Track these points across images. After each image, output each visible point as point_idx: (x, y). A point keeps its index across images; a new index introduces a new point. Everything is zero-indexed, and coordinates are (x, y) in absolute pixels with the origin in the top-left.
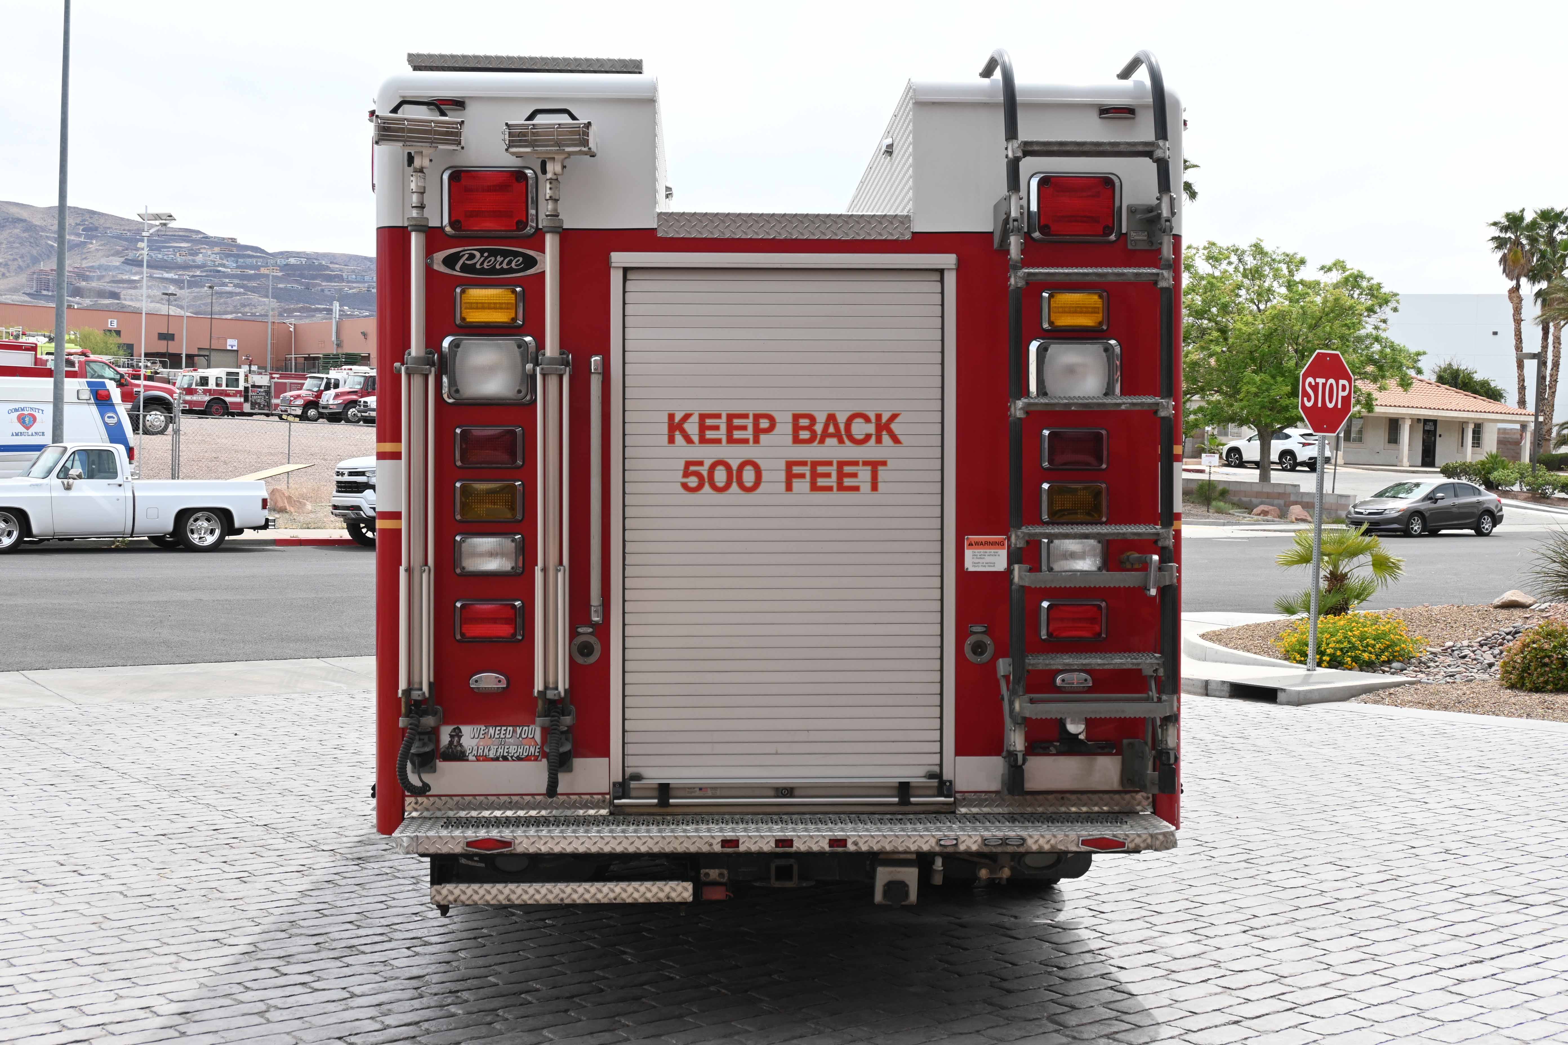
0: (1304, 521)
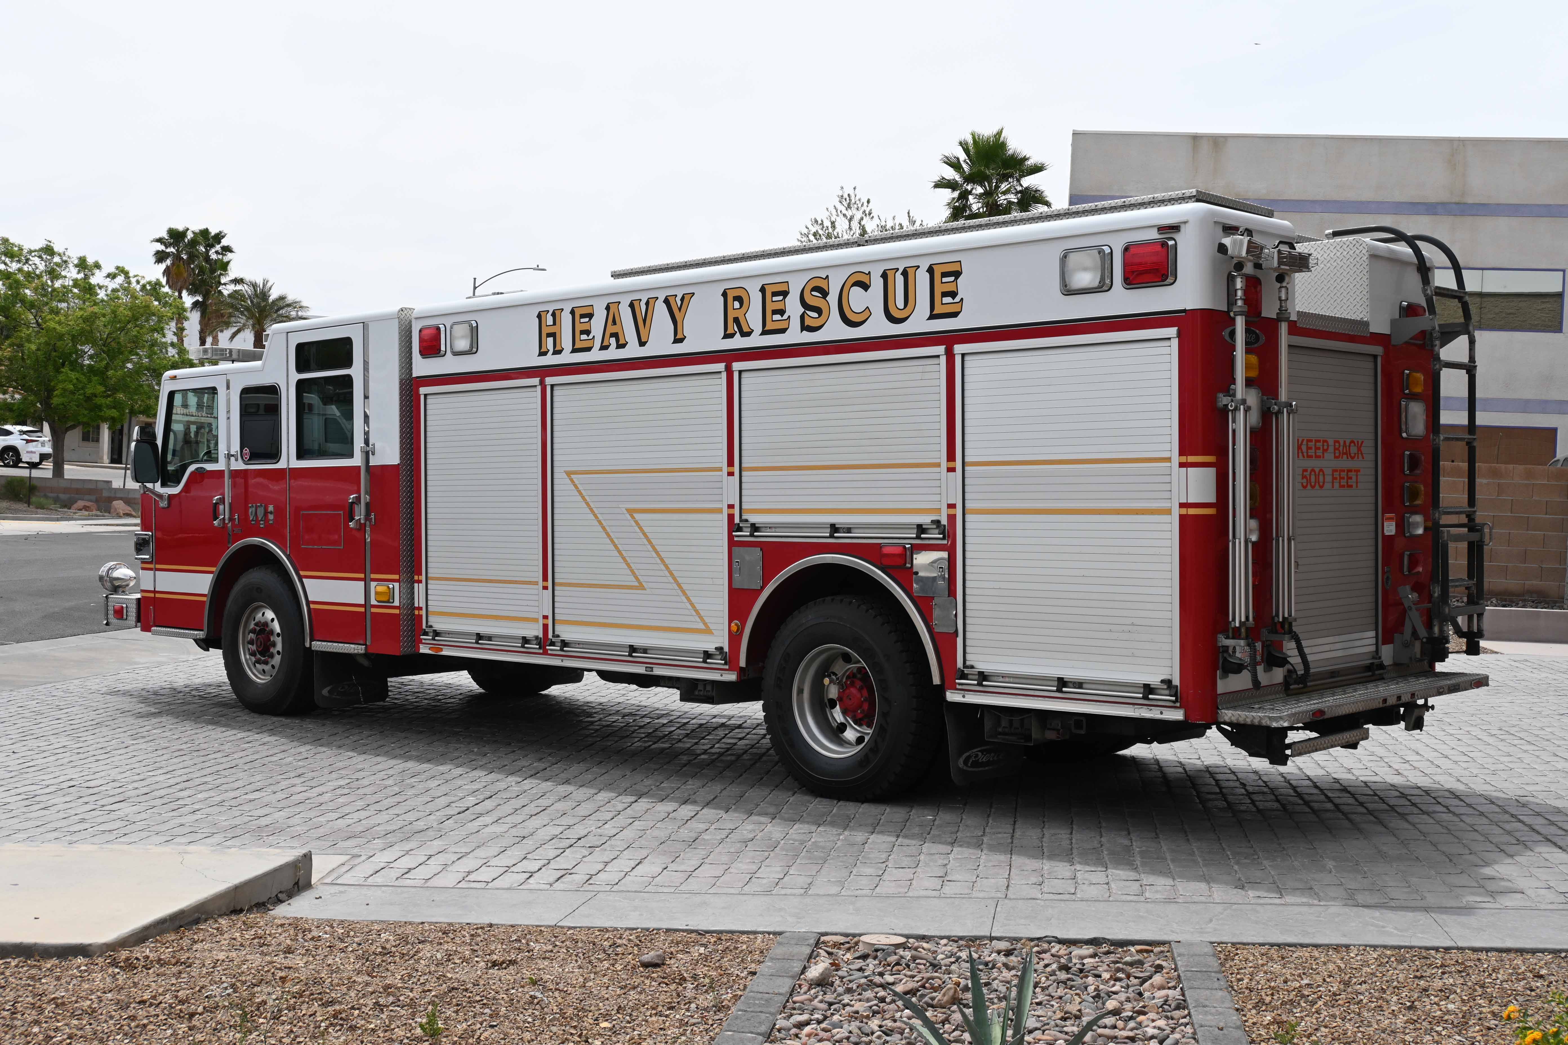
0: (128, 515)
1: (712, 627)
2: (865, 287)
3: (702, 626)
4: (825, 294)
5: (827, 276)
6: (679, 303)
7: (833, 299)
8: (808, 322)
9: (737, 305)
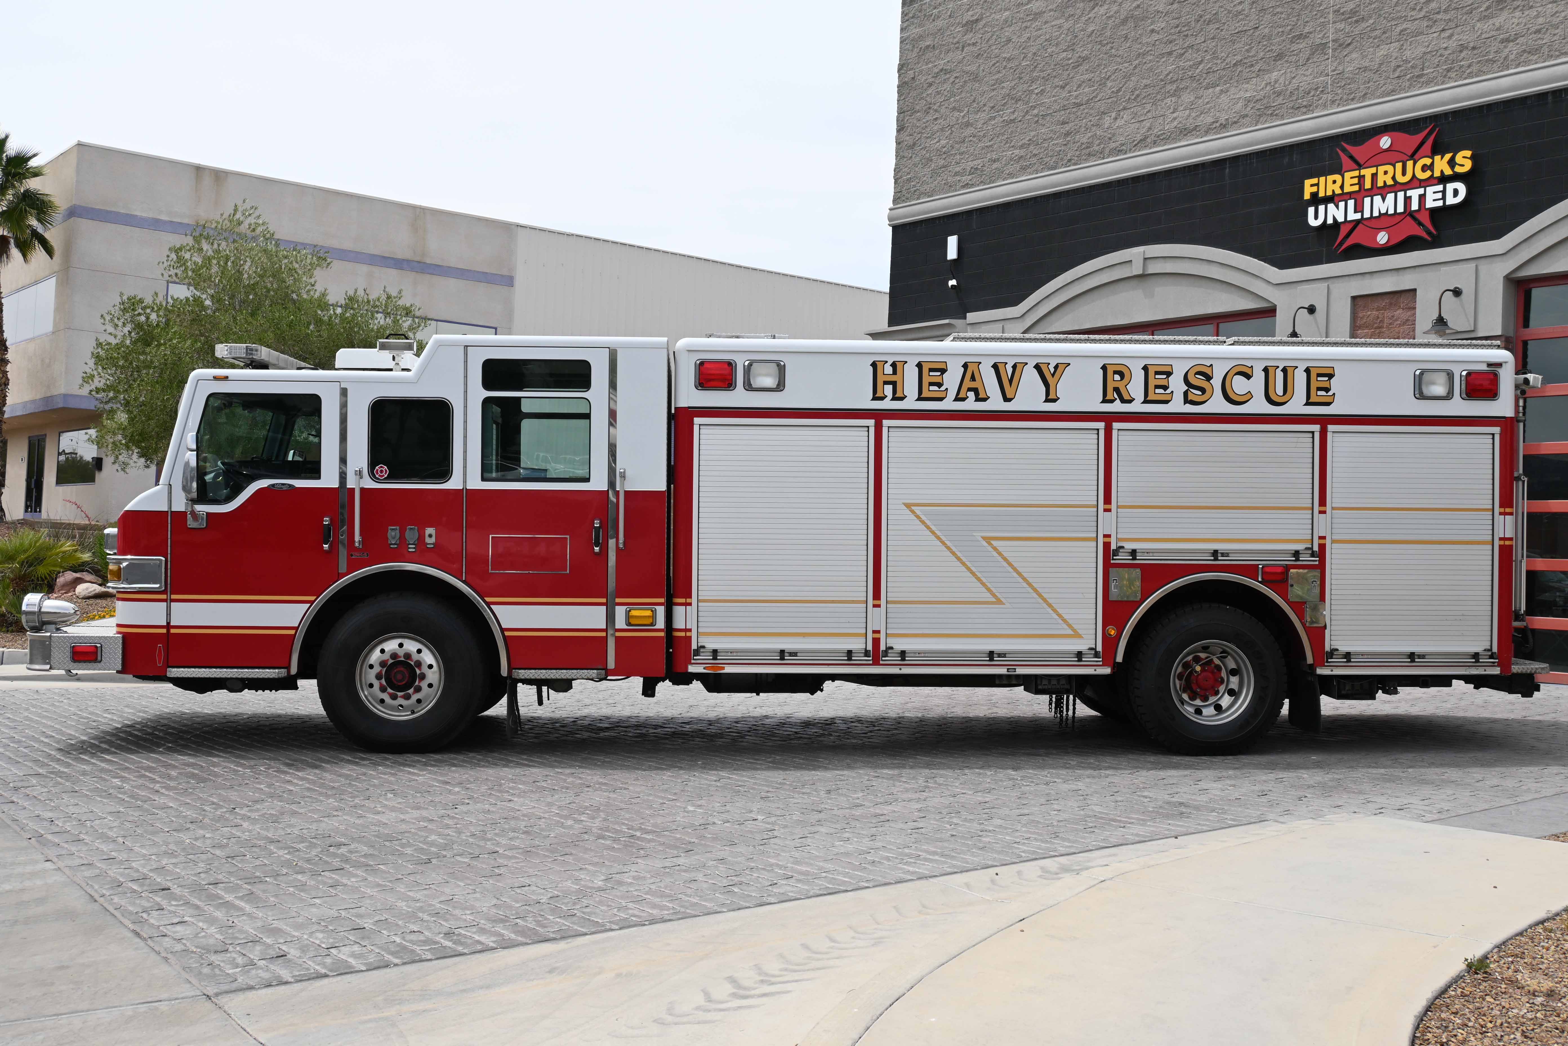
1: (1080, 632)
2: (1248, 377)
3: (1070, 632)
4: (1209, 378)
5: (1211, 365)
6: (1052, 370)
7: (1217, 382)
8: (1191, 397)
9: (1117, 377)
